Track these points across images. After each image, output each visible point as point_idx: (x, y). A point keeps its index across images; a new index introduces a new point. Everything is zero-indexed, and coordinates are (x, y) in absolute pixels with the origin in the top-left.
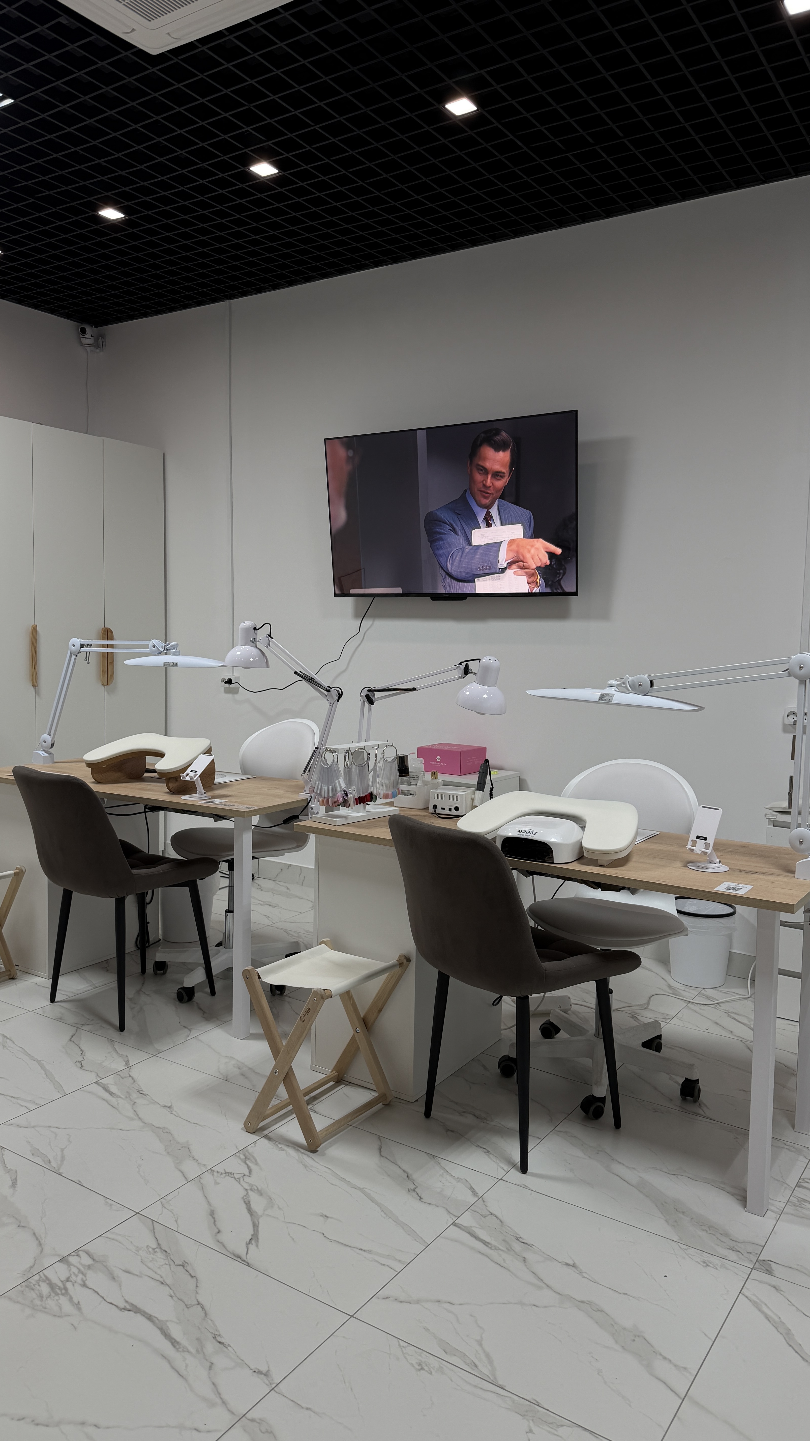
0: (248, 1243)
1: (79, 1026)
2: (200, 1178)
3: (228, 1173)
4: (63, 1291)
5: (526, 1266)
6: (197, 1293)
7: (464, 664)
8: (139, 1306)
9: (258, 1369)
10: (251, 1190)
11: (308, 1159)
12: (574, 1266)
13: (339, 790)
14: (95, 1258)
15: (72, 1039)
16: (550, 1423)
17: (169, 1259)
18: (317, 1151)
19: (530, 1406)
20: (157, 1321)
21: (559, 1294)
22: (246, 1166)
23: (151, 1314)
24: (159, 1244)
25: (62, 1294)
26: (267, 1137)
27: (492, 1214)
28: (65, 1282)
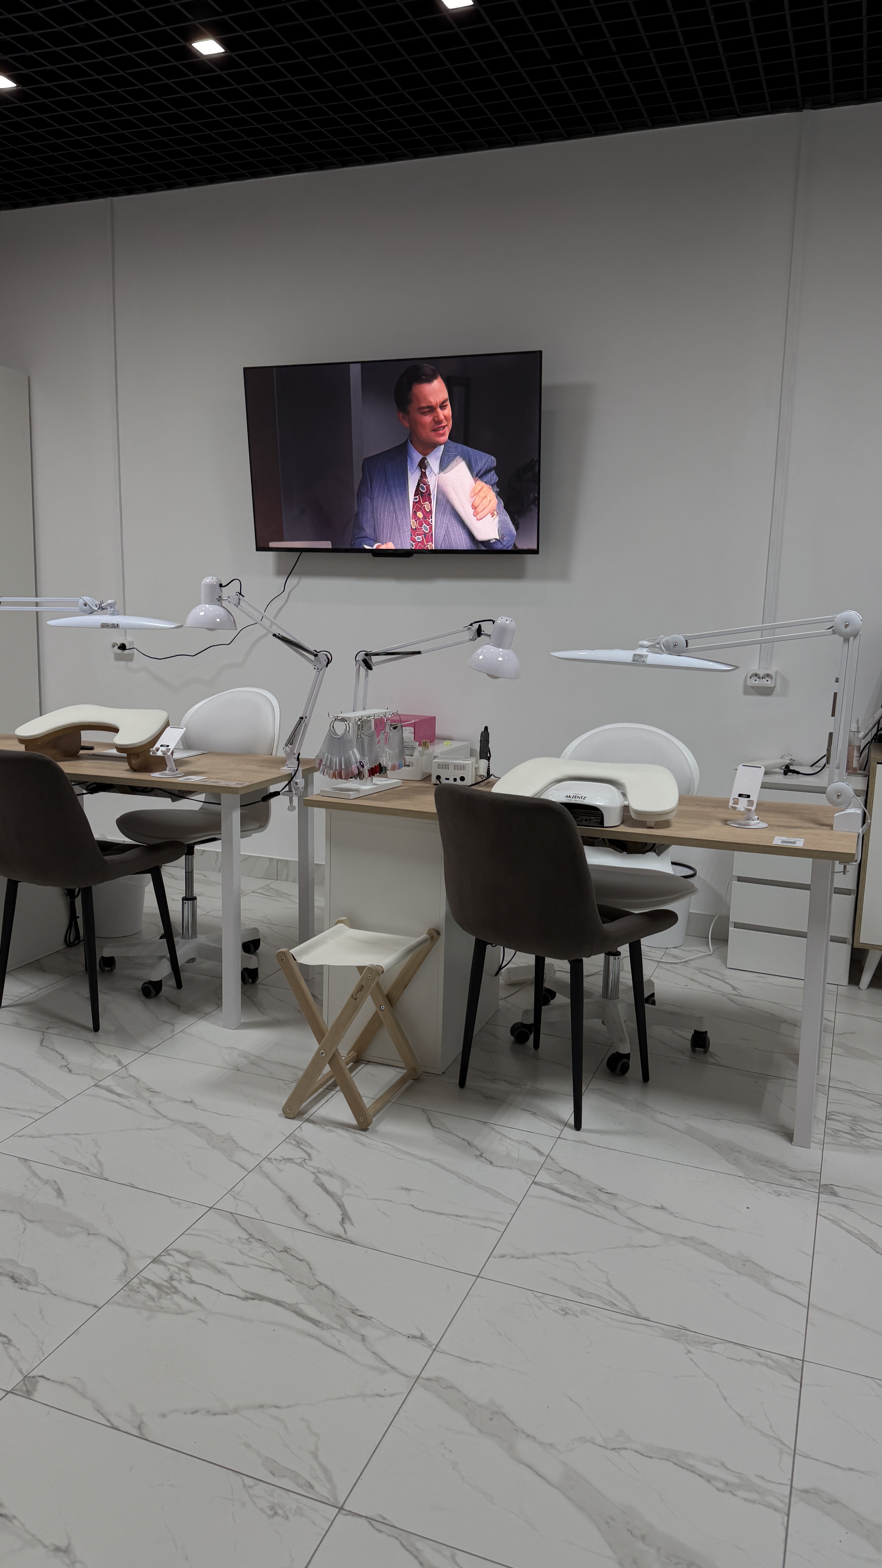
0: (341, 1222)
1: (45, 1030)
2: (260, 1167)
3: (287, 1159)
4: (173, 1290)
5: (619, 1213)
6: (314, 1275)
7: (476, 626)
8: (260, 1293)
9: (411, 1335)
10: (319, 1172)
11: (362, 1137)
12: (662, 1208)
13: (354, 761)
14: (189, 1255)
15: (43, 1044)
16: (703, 1343)
17: (268, 1247)
18: (368, 1129)
19: (679, 1331)
20: (287, 1305)
21: (660, 1234)
22: (301, 1150)
23: (278, 1299)
24: (249, 1234)
25: (174, 1293)
26: (308, 1120)
27: (565, 1170)
28: (169, 1281)
